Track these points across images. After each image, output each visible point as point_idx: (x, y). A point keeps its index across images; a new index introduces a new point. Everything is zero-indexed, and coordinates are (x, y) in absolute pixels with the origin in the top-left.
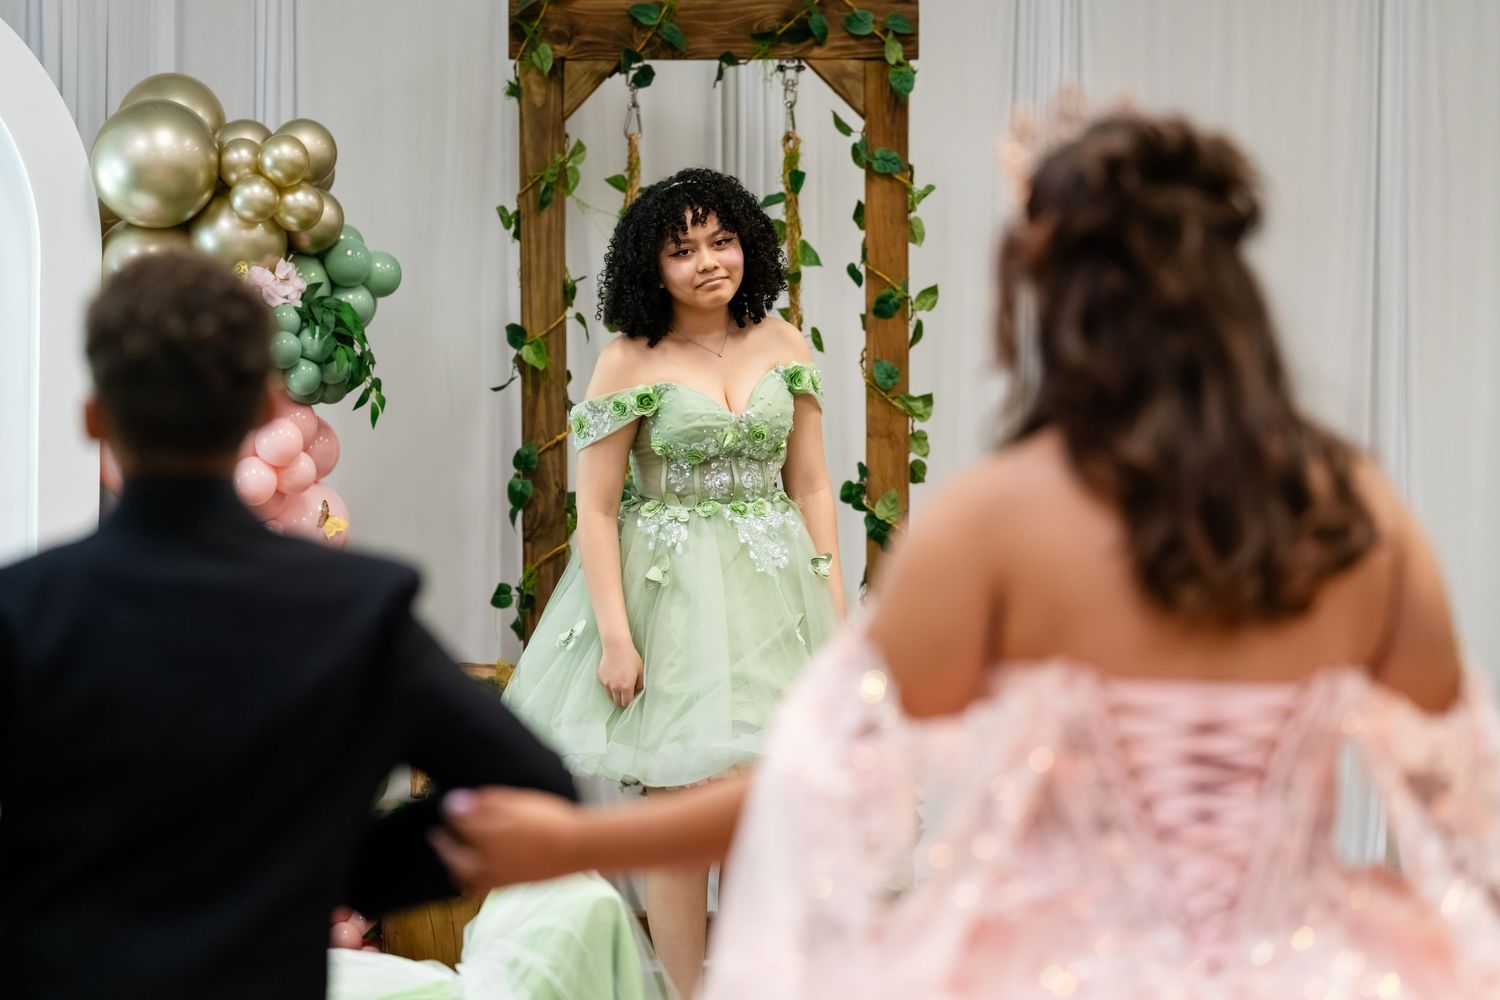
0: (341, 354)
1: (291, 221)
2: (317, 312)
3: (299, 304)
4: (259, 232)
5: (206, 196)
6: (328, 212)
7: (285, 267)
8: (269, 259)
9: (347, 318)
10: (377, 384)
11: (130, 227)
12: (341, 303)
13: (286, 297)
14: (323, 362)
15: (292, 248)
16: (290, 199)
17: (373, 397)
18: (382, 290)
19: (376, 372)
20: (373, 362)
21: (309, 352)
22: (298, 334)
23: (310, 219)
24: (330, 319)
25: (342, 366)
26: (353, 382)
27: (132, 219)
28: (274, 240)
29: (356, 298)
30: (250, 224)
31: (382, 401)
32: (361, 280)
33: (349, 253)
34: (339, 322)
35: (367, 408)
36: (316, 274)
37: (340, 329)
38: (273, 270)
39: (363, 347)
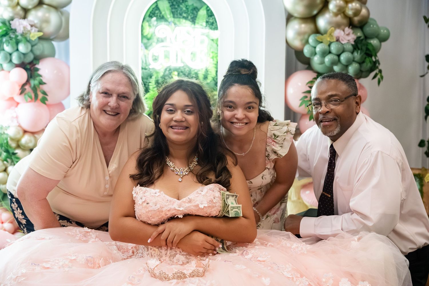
0: (368, 60)
1: (350, 13)
2: (359, 46)
3: (353, 43)
4: (339, 18)
5: (320, 6)
6: (364, 11)
7: (348, 30)
8: (343, 27)
9: (370, 47)
10: (380, 71)
11: (296, 18)
12: (368, 43)
13: (349, 40)
14: (361, 63)
15: (351, 24)
16: (350, 5)
17: (379, 76)
18: (383, 39)
19: (380, 67)
20: (379, 64)
21: (356, 59)
22: (352, 53)
23: (357, 13)
24: (364, 48)
25: (367, 65)
26: (371, 70)
27: (296, 15)
28: (345, 21)
29: (374, 42)
30: (336, 15)
31: (382, 77)
32: (376, 36)
33: (372, 26)
34: (368, 49)
35: (376, 79)
36: (359, 34)
37: (368, 52)
38: (344, 31)
39: (375, 58)
